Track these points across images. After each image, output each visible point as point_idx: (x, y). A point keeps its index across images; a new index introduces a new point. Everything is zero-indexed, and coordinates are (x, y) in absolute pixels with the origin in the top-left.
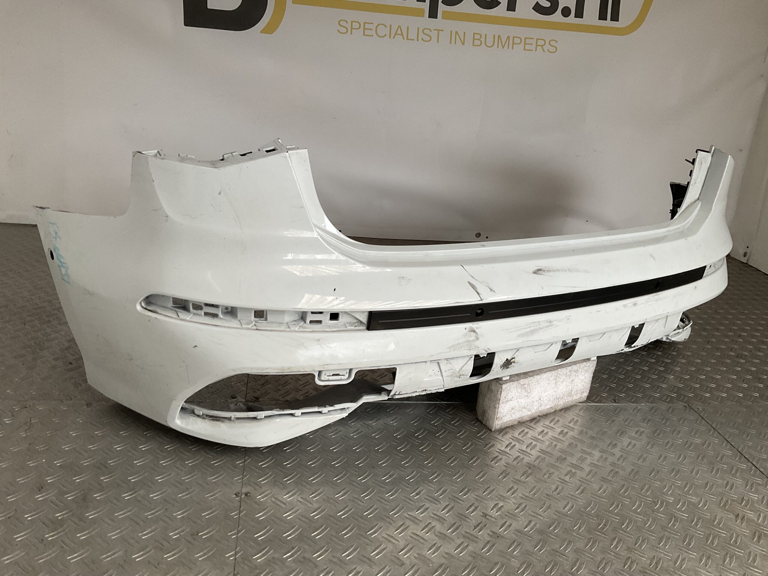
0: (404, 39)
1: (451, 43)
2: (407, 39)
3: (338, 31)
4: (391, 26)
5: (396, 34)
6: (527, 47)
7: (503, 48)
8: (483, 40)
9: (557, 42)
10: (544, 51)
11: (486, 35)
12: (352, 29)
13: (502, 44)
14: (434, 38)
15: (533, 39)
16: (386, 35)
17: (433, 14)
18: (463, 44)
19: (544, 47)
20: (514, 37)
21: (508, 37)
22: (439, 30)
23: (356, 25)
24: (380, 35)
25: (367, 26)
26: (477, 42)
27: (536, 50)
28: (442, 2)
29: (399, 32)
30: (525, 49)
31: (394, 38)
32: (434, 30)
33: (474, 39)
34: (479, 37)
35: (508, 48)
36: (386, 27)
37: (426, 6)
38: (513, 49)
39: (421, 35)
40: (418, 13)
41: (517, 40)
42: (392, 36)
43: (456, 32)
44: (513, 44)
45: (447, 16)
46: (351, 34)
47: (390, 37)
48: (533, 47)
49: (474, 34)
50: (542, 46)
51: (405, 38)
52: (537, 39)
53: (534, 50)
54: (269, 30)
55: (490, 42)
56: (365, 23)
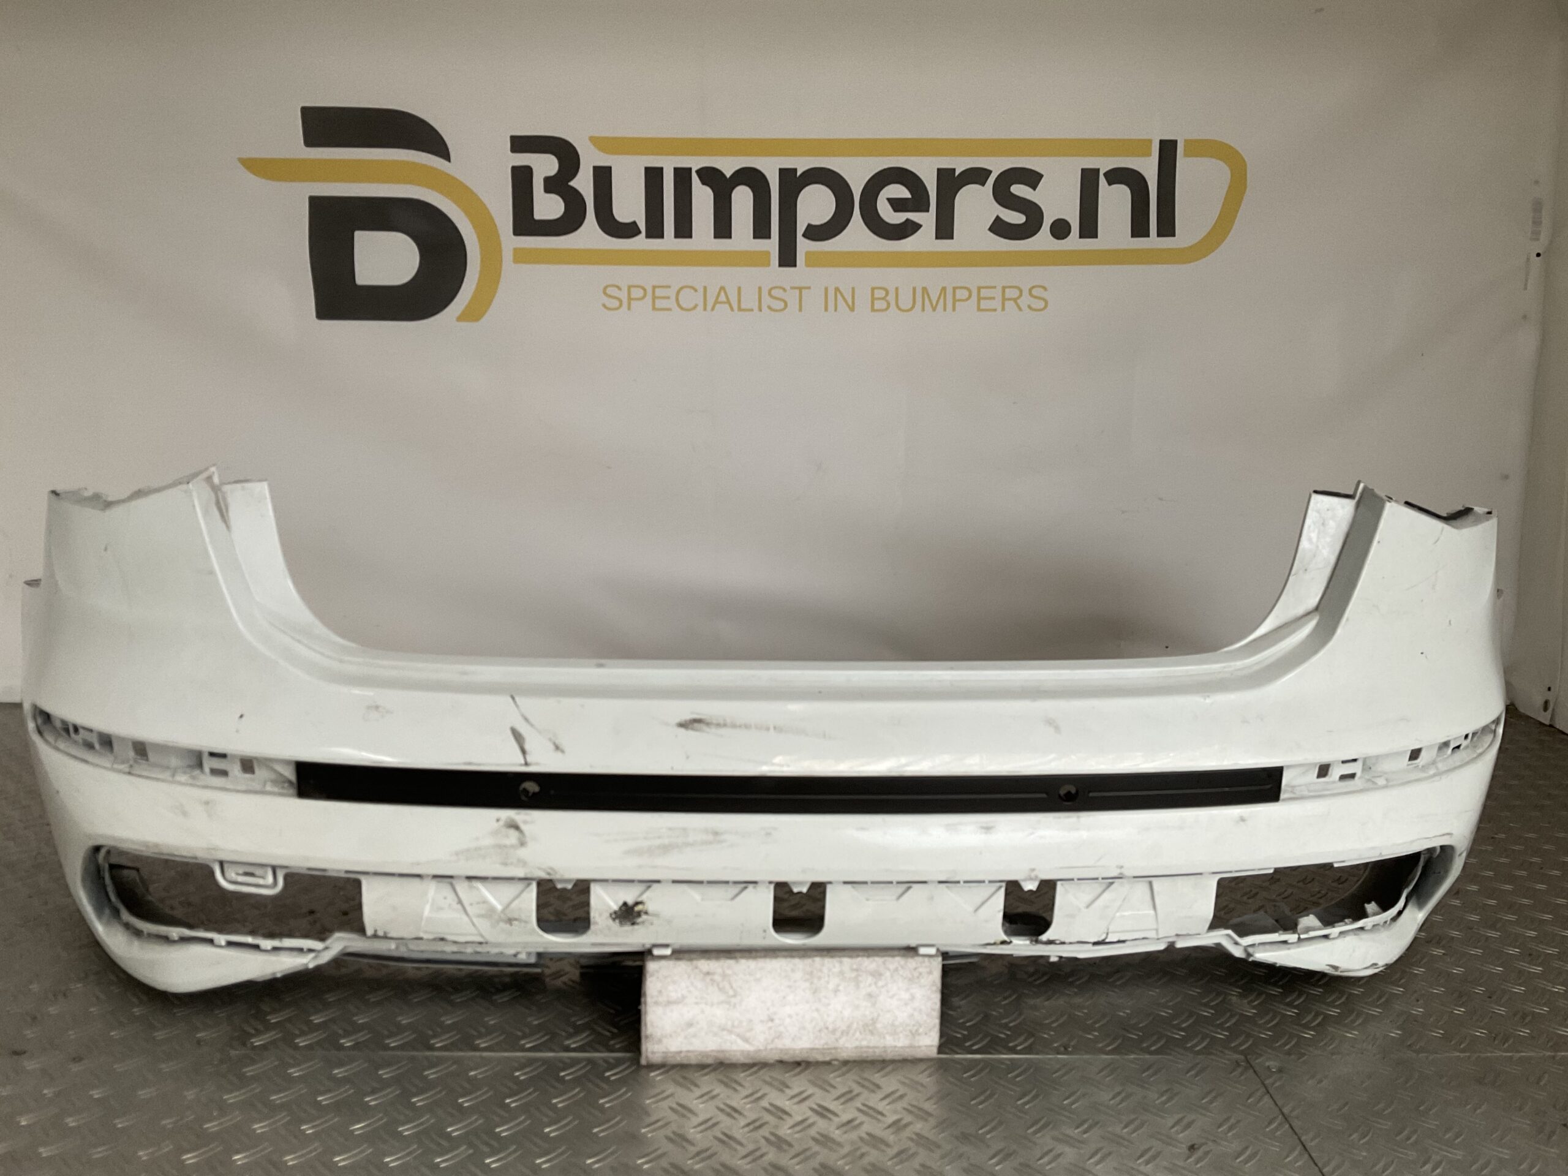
0: (732, 309)
1: (826, 309)
2: (740, 309)
3: (604, 306)
4: (705, 288)
5: (716, 302)
6: (984, 304)
7: (934, 309)
8: (891, 298)
9: (1045, 289)
10: (1020, 309)
11: (897, 289)
12: (630, 299)
13: (932, 305)
14: (793, 304)
15: (995, 287)
16: (696, 307)
17: (788, 258)
18: (852, 309)
19: (1019, 301)
20: (955, 289)
21: (944, 289)
22: (800, 289)
23: (637, 293)
24: (684, 306)
25: (659, 293)
26: (879, 305)
27: (1003, 309)
28: (804, 235)
29: (723, 298)
30: (979, 309)
31: (713, 309)
32: (792, 288)
33: (873, 299)
34: (882, 293)
35: (945, 310)
36: (696, 291)
37: (772, 245)
38: (954, 309)
39: (766, 300)
40: (758, 260)
41: (962, 294)
42: (709, 307)
43: (837, 290)
44: (955, 301)
45: (814, 260)
46: (629, 308)
47: (705, 309)
48: (996, 304)
49: (873, 289)
50: (1015, 300)
51: (735, 307)
52: (1004, 288)
53: (999, 308)
54: (472, 314)
55: (906, 301)
56: (654, 287)
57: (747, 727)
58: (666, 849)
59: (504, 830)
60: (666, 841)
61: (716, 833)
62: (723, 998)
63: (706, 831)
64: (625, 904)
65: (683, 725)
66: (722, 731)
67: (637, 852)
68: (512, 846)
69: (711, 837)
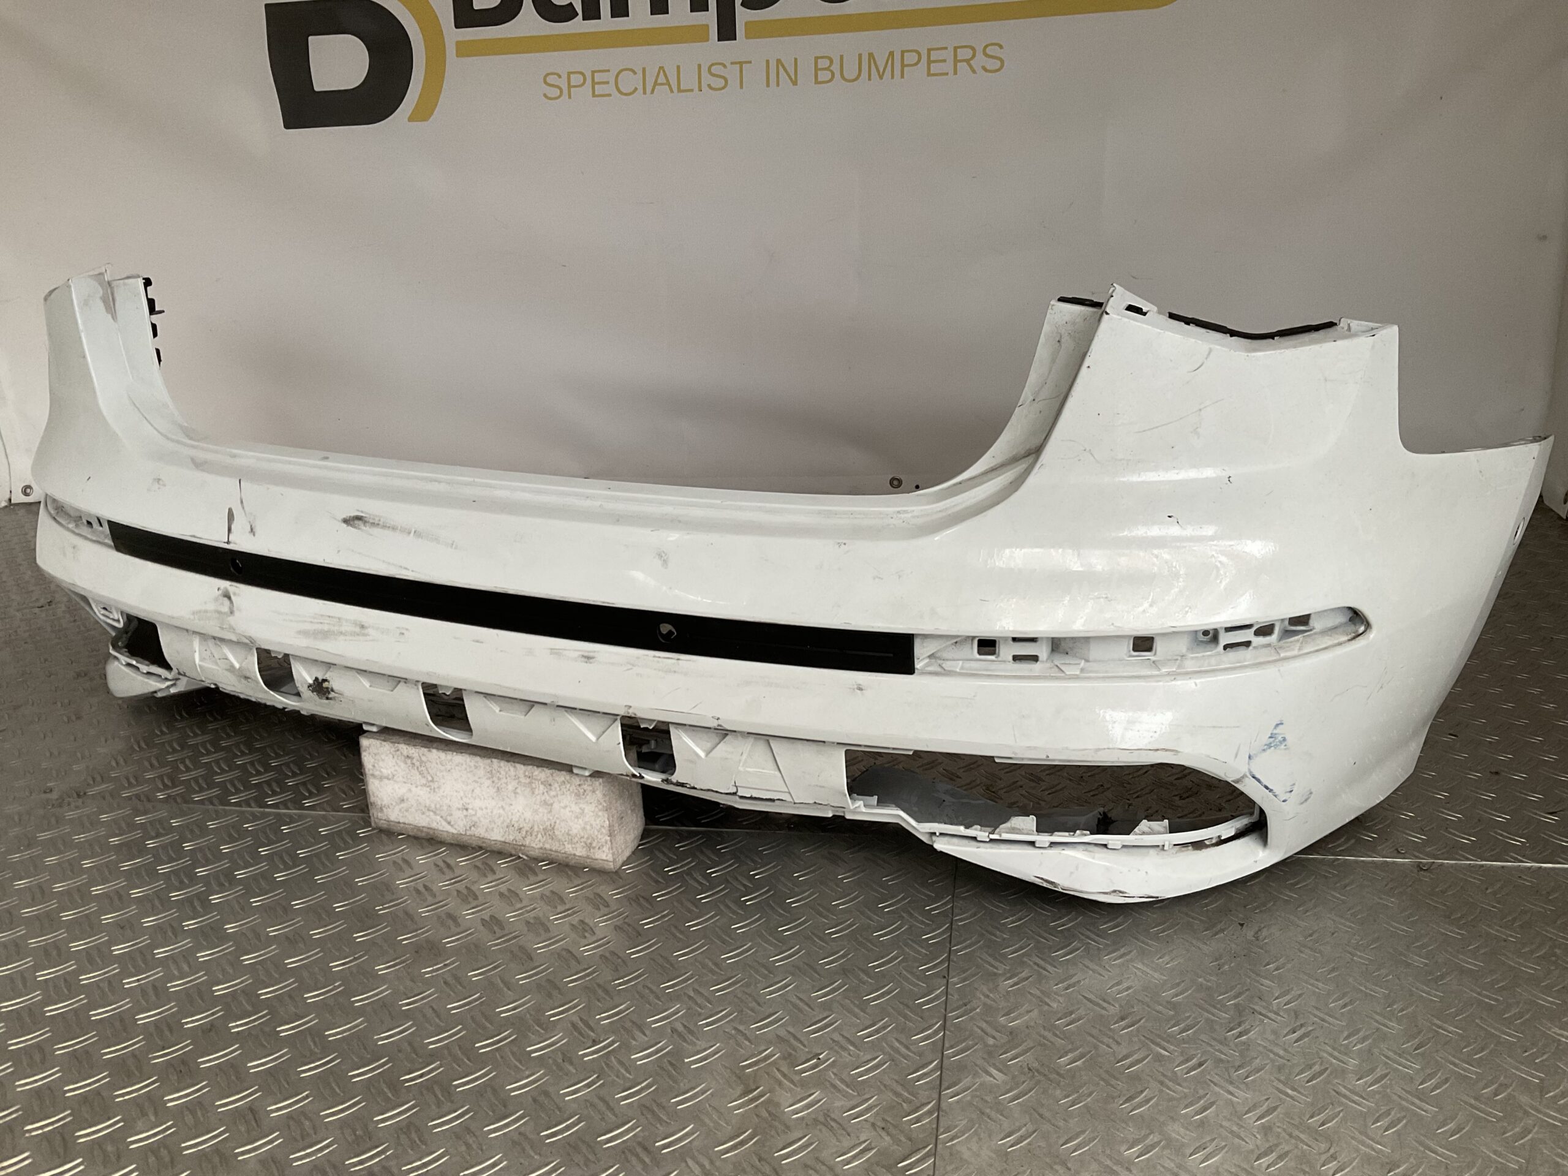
0: (672, 91)
1: (768, 85)
2: (680, 90)
3: (545, 95)
4: (644, 70)
5: (656, 83)
6: (934, 68)
7: (881, 77)
8: (836, 67)
9: (1001, 47)
10: (974, 71)
11: (842, 57)
12: (570, 87)
13: (878, 71)
14: (734, 82)
15: (946, 48)
16: (636, 89)
17: (727, 31)
18: (795, 83)
19: (972, 62)
20: (903, 52)
21: (892, 54)
22: (741, 63)
23: (576, 79)
24: (622, 90)
25: (599, 78)
26: (824, 76)
27: (955, 73)
28: (742, 4)
29: (661, 79)
30: (929, 74)
31: (652, 92)
32: (732, 63)
33: (817, 69)
34: (826, 63)
35: (893, 77)
36: (635, 73)
37: (710, 18)
38: (902, 76)
39: (706, 78)
40: (697, 34)
41: (911, 58)
42: (648, 91)
43: (779, 61)
44: (903, 66)
45: (756, 31)
46: (570, 97)
47: (645, 93)
48: (948, 67)
49: (817, 58)
50: (968, 61)
51: (675, 89)
52: (956, 48)
53: (951, 72)
54: (422, 113)
55: (851, 71)
56: (593, 72)
57: (394, 528)
58: (325, 635)
59: (221, 598)
60: (326, 628)
61: (362, 627)
62: (424, 781)
63: (355, 623)
64: (316, 679)
65: (346, 521)
66: (376, 531)
67: (305, 633)
68: (225, 613)
69: (358, 630)
